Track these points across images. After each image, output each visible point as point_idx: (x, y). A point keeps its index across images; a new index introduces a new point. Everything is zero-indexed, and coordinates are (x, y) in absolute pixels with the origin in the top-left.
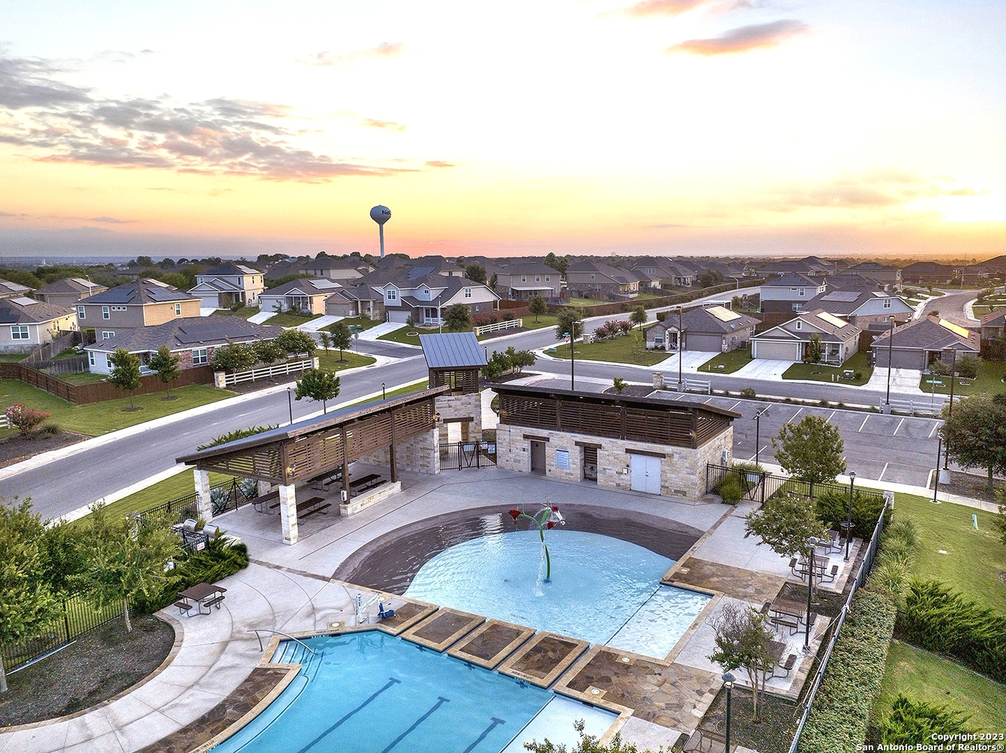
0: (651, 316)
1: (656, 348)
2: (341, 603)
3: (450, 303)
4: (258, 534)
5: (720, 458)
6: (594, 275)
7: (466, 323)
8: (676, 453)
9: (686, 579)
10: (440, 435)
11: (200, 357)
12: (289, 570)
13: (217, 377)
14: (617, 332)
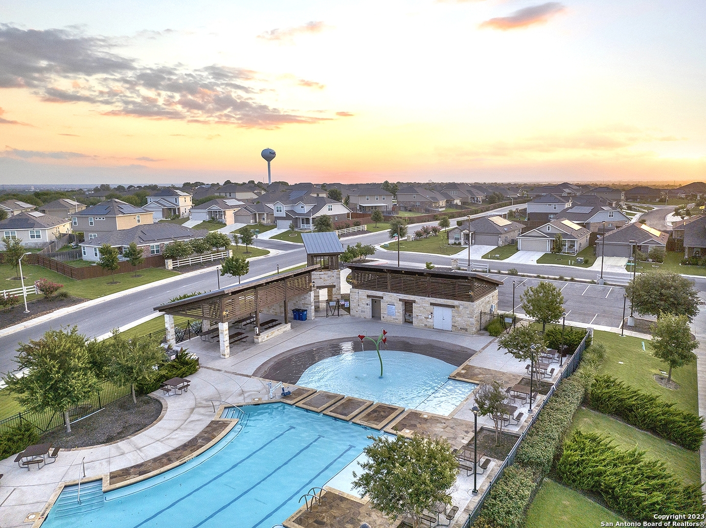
0: (453, 223)
1: (455, 244)
2: (259, 389)
3: (318, 214)
4: (204, 352)
5: (489, 309)
6: (415, 196)
7: (329, 228)
8: (462, 305)
9: (463, 376)
10: (315, 296)
11: (155, 249)
12: (226, 372)
13: (167, 263)
14: (429, 233)
